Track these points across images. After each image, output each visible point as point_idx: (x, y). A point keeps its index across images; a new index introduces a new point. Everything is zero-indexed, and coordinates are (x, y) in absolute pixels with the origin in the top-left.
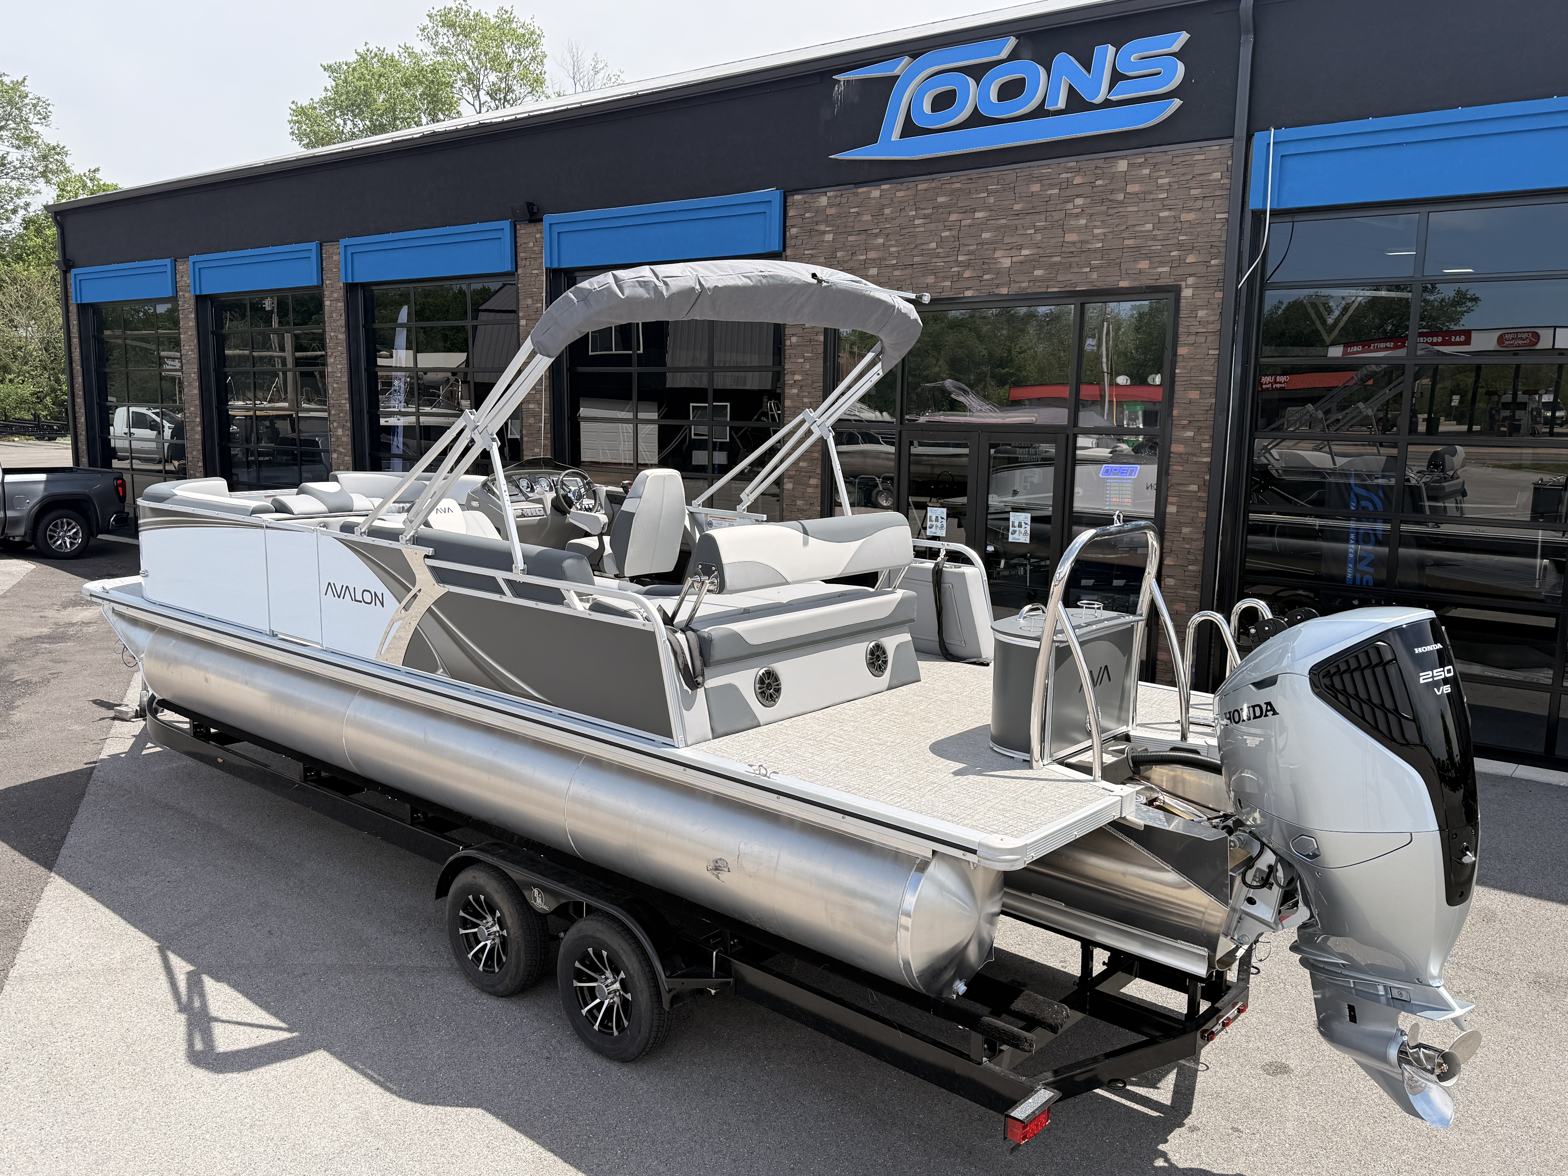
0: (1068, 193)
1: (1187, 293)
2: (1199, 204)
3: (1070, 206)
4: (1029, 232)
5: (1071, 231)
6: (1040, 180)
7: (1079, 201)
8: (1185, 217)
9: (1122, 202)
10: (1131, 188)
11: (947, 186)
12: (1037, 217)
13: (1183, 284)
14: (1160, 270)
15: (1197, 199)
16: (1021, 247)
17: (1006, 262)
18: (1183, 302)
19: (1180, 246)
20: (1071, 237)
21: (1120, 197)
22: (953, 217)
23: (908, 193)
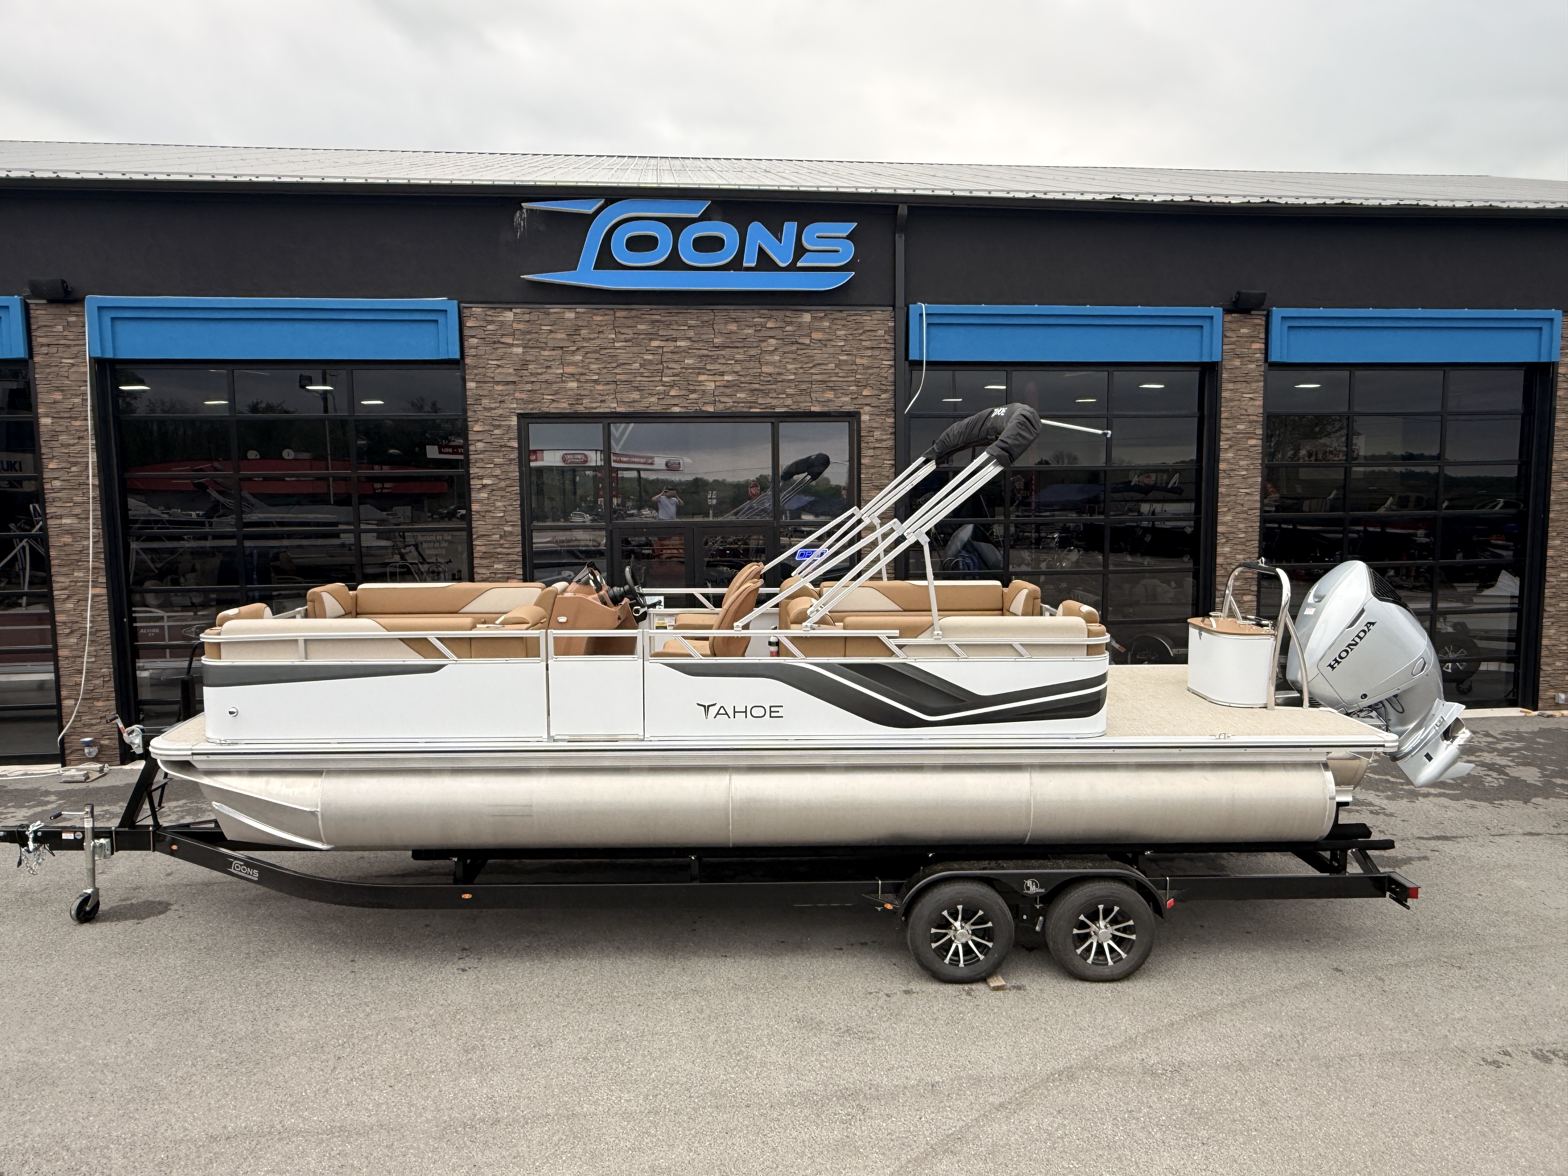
0: (763, 334)
1: (865, 418)
2: (869, 353)
3: (763, 344)
4: (730, 362)
5: (767, 364)
6: (735, 320)
7: (772, 341)
8: (858, 361)
9: (809, 345)
10: (815, 335)
11: (647, 316)
12: (736, 350)
13: (862, 411)
14: (844, 399)
15: (868, 348)
16: (722, 374)
17: (712, 386)
18: (863, 425)
19: (857, 383)
20: (766, 369)
21: (808, 342)
22: (655, 343)
23: (606, 318)
